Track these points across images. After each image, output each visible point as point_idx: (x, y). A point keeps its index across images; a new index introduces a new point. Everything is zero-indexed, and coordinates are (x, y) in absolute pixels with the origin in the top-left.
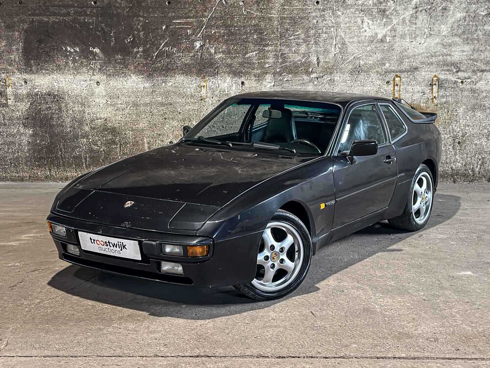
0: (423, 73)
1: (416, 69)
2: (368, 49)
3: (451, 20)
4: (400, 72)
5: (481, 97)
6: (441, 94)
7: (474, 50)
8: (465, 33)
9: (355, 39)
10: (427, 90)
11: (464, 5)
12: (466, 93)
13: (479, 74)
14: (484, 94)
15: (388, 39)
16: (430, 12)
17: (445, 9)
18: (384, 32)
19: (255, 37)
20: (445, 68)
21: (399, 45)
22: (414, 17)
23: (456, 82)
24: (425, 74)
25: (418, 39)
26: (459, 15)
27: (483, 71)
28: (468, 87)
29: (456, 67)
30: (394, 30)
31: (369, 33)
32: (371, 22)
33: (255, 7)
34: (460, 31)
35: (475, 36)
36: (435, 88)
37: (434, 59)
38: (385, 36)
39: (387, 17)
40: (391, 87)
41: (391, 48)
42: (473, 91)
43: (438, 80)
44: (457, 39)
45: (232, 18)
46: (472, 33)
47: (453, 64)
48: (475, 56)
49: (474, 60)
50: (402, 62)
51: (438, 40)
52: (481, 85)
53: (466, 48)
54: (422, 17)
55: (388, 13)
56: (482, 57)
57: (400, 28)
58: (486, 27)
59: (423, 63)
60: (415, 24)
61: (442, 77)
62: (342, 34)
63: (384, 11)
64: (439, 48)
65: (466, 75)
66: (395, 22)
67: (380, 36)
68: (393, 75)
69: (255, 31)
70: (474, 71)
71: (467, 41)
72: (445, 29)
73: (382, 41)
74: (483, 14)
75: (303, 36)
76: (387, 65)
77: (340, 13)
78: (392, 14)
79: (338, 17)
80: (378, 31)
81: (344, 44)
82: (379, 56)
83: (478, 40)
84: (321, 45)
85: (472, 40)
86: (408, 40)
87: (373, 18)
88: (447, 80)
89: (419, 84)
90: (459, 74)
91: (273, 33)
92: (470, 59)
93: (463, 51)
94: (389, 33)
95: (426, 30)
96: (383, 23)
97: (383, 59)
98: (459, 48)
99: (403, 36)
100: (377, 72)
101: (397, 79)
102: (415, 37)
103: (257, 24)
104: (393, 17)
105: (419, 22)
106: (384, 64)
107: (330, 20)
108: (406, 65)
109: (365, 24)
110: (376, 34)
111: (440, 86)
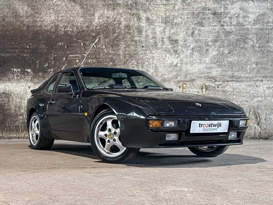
0: (198, 82)
1: (194, 80)
2: (169, 69)
3: (210, 56)
4: (186, 81)
5: (228, 94)
6: (207, 93)
7: (223, 70)
8: (218, 62)
9: (162, 65)
10: (200, 91)
11: (217, 48)
12: (220, 93)
13: (226, 83)
14: (229, 93)
15: (179, 65)
16: (200, 51)
17: (207, 50)
18: (177, 61)
19: (111, 63)
20: (209, 80)
21: (184, 68)
22: (192, 54)
23: (214, 87)
24: (199, 83)
25: (194, 65)
26: (214, 53)
27: (228, 81)
28: (221, 89)
29: (214, 79)
30: (182, 60)
31: (169, 62)
32: (170, 56)
33: (111, 49)
34: (215, 61)
35: (223, 63)
36: (204, 90)
37: (203, 75)
38: (177, 63)
39: (178, 54)
40: (181, 89)
41: (181, 70)
42: (224, 91)
43: (205, 86)
44: (214, 65)
45: (99, 54)
46: (221, 62)
47: (213, 78)
48: (224, 73)
49: (223, 76)
50: (186, 77)
51: (204, 66)
52: (228, 88)
53: (219, 69)
54: (196, 54)
55: (178, 52)
56: (227, 74)
57: (185, 60)
58: (228, 59)
59: (197, 77)
60: (193, 57)
61: (207, 84)
62: (156, 62)
63: (177, 51)
64: (205, 69)
65: (220, 83)
66: (182, 56)
67: (175, 64)
68: (182, 83)
69: (111, 61)
70: (223, 81)
71: (219, 66)
72: (207, 60)
73: (176, 66)
74: (227, 52)
75: (135, 63)
76: (179, 78)
77: (154, 52)
78: (180, 52)
79: (153, 54)
80: (174, 61)
81: (156, 67)
82: (174, 73)
83: (225, 65)
84: (145, 67)
85: (222, 65)
86: (189, 65)
87: (171, 54)
88: (210, 86)
89: (196, 88)
90: (216, 82)
91: (120, 62)
92: (221, 75)
93: (218, 71)
94: (179, 62)
95: (198, 61)
96: (176, 57)
97: (176, 75)
98: (215, 70)
99: (186, 64)
100: (174, 82)
101: (184, 85)
102: (193, 64)
103: (112, 57)
104: (181, 54)
105: (194, 57)
106: (177, 78)
107: (149, 55)
108: (188, 78)
109: (167, 57)
110: (173, 62)
111: (207, 89)
